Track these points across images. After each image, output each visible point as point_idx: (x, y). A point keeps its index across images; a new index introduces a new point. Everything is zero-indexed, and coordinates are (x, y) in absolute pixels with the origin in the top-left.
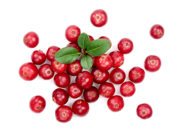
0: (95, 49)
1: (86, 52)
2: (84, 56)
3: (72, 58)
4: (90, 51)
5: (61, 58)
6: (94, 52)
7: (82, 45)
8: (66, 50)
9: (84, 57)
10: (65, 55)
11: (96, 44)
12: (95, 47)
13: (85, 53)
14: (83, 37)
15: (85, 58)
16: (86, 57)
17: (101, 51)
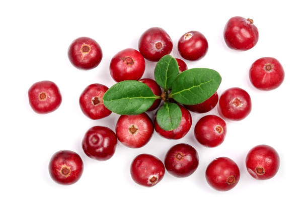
0: (189, 89)
1: (171, 96)
2: (165, 103)
3: (140, 106)
4: (179, 92)
5: (116, 101)
6: (187, 95)
7: (163, 80)
8: (128, 87)
9: (165, 106)
10: (125, 96)
11: (191, 79)
12: (189, 85)
13: (167, 97)
14: (167, 65)
15: (167, 107)
16: (169, 106)
17: (200, 94)
